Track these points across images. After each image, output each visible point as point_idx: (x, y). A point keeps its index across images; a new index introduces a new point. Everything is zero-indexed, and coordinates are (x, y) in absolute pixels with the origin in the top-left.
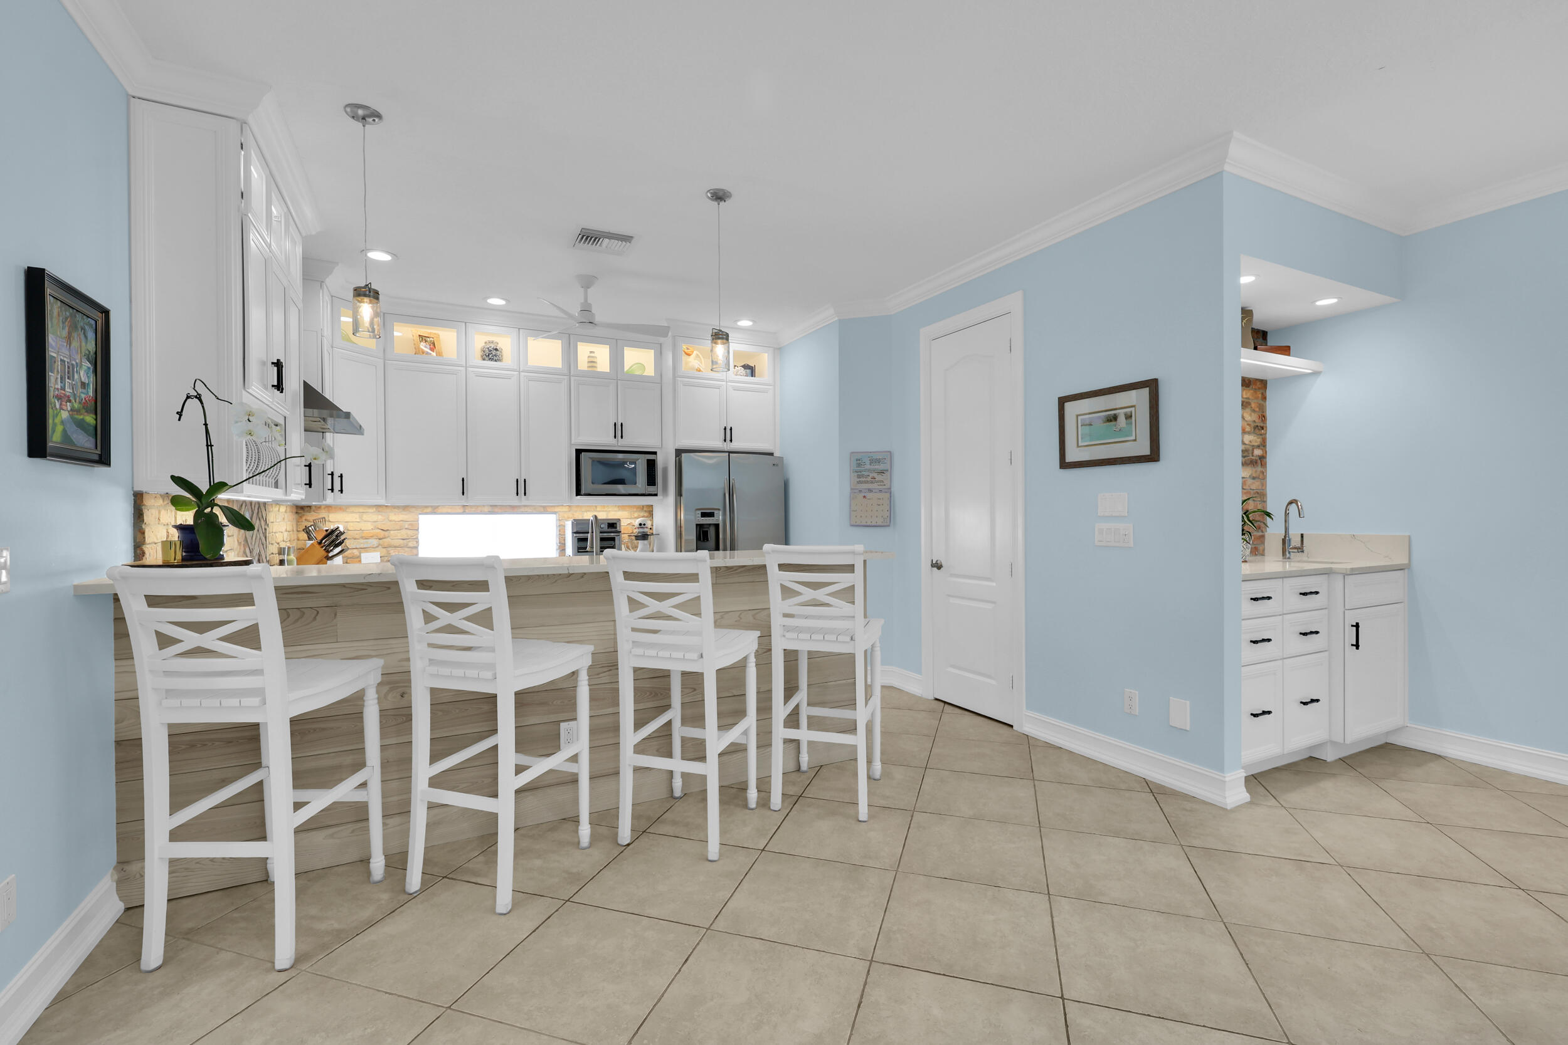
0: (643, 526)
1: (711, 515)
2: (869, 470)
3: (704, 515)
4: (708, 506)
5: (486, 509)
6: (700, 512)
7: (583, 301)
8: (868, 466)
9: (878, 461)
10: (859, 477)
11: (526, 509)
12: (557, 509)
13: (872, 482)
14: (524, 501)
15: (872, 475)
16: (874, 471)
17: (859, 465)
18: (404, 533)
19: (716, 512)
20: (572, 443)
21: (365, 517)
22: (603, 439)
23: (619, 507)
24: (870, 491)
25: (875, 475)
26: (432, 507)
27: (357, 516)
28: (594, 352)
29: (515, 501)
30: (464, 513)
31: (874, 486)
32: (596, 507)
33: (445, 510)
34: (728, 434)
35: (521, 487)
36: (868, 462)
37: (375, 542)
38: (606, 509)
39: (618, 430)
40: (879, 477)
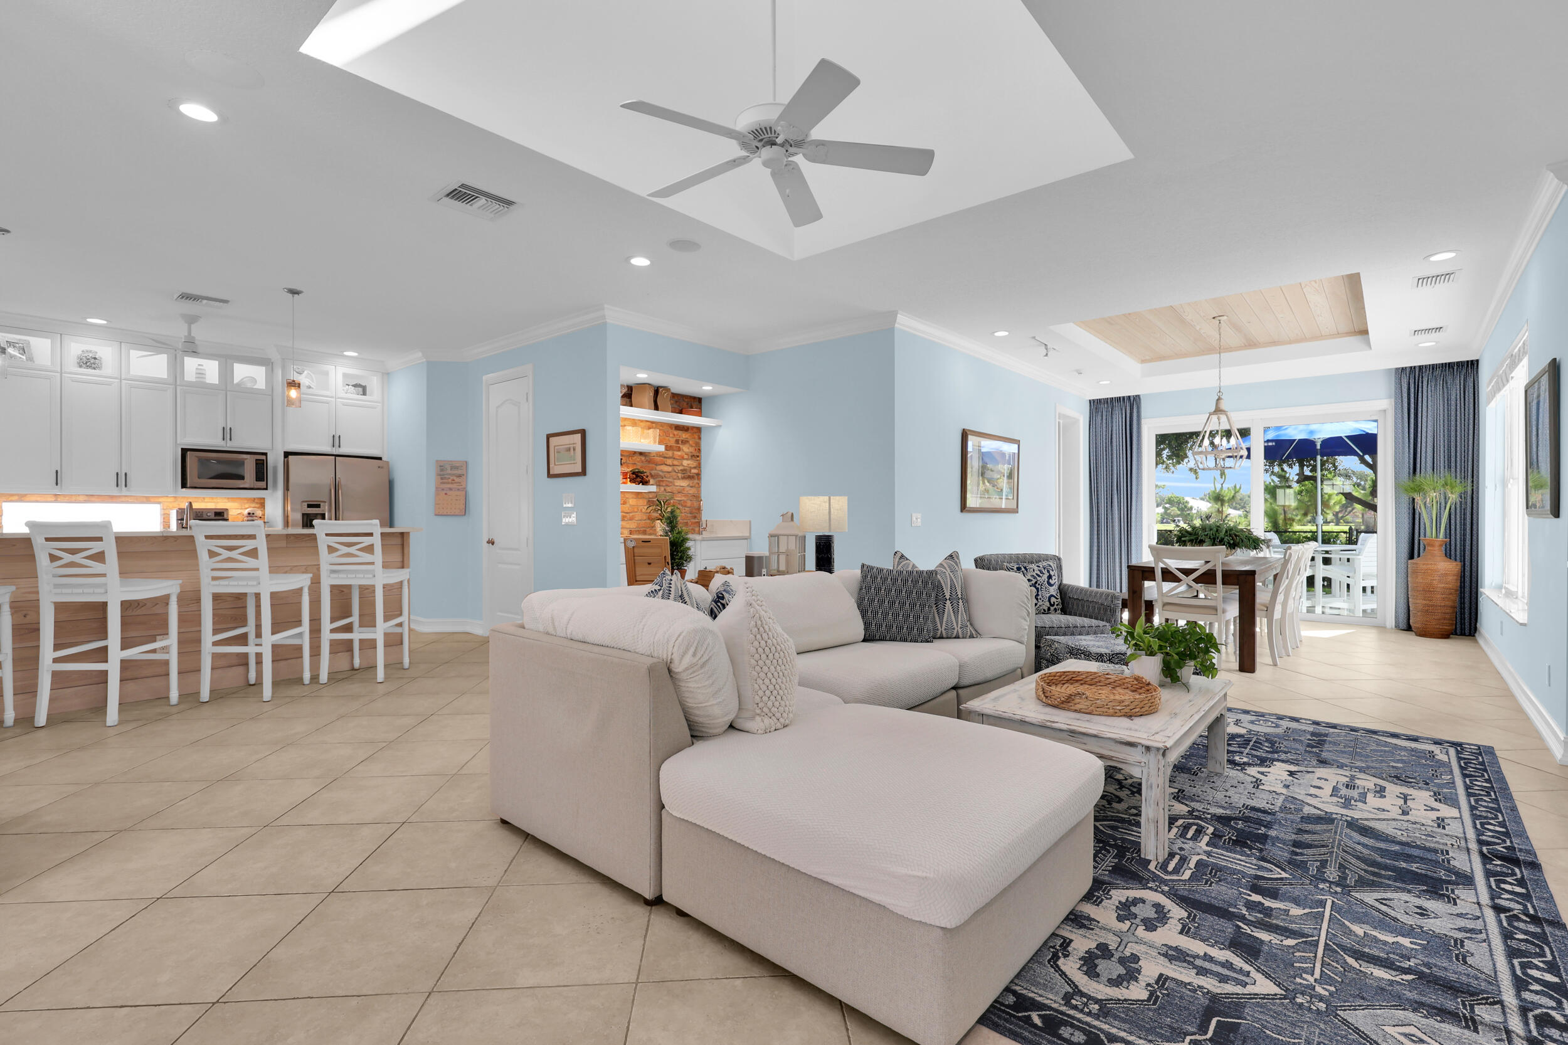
0: (251, 515)
1: (318, 506)
2: (450, 474)
3: (309, 506)
4: (314, 498)
5: (81, 498)
6: (306, 504)
7: (186, 334)
8: (449, 471)
9: (457, 468)
10: (442, 479)
11: (127, 499)
12: (160, 500)
13: (452, 483)
14: (125, 491)
15: (452, 478)
16: (453, 475)
17: (442, 470)
19: (322, 504)
20: (178, 442)
22: (210, 439)
23: (228, 498)
24: (450, 489)
25: (455, 478)
26: (18, 495)
28: (202, 365)
29: (115, 492)
30: (56, 501)
31: (454, 486)
32: (204, 498)
33: (33, 498)
34: (336, 441)
35: (122, 479)
36: (449, 469)
38: (215, 500)
39: (227, 433)
40: (457, 480)
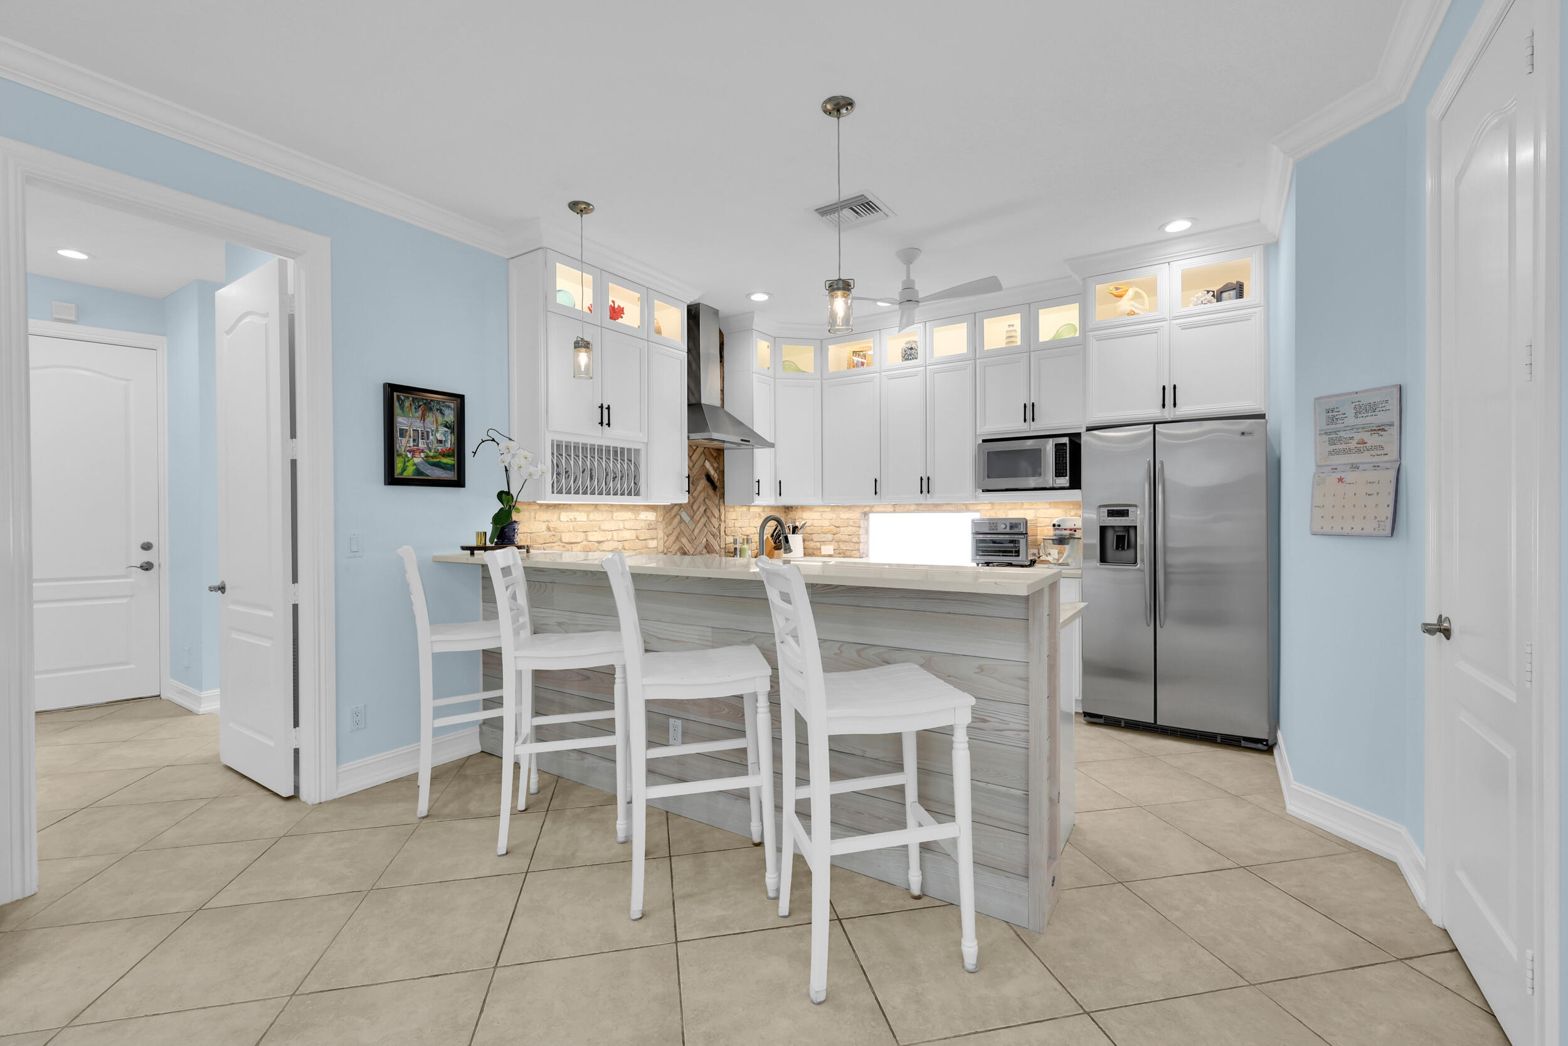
0: (1056, 527)
1: (1124, 513)
2: (1352, 428)
3: (1111, 513)
4: (1118, 499)
5: (913, 508)
6: (1105, 510)
7: (905, 278)
8: (1351, 421)
9: (1373, 408)
10: (1332, 442)
13: (1359, 451)
14: (930, 500)
15: (1358, 437)
16: (1364, 428)
17: (1332, 420)
18: (851, 530)
19: (1131, 509)
20: (978, 433)
21: (825, 515)
22: (1012, 424)
24: (1355, 467)
25: (1366, 436)
27: (819, 514)
28: (1013, 325)
29: (921, 499)
31: (1365, 457)
34: (1169, 395)
35: (925, 485)
36: (1351, 412)
37: (830, 537)
39: (1030, 412)
40: (1373, 440)
